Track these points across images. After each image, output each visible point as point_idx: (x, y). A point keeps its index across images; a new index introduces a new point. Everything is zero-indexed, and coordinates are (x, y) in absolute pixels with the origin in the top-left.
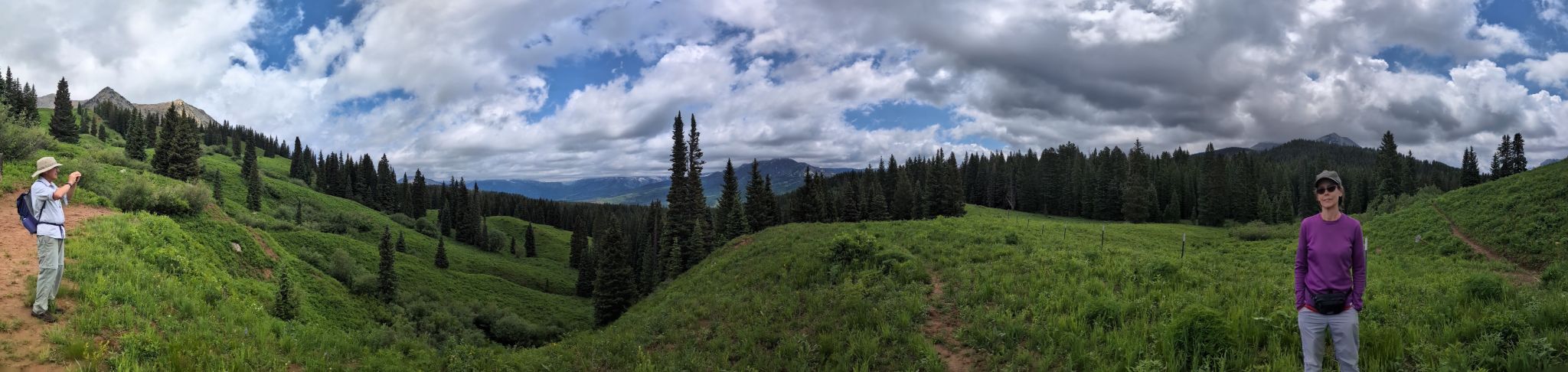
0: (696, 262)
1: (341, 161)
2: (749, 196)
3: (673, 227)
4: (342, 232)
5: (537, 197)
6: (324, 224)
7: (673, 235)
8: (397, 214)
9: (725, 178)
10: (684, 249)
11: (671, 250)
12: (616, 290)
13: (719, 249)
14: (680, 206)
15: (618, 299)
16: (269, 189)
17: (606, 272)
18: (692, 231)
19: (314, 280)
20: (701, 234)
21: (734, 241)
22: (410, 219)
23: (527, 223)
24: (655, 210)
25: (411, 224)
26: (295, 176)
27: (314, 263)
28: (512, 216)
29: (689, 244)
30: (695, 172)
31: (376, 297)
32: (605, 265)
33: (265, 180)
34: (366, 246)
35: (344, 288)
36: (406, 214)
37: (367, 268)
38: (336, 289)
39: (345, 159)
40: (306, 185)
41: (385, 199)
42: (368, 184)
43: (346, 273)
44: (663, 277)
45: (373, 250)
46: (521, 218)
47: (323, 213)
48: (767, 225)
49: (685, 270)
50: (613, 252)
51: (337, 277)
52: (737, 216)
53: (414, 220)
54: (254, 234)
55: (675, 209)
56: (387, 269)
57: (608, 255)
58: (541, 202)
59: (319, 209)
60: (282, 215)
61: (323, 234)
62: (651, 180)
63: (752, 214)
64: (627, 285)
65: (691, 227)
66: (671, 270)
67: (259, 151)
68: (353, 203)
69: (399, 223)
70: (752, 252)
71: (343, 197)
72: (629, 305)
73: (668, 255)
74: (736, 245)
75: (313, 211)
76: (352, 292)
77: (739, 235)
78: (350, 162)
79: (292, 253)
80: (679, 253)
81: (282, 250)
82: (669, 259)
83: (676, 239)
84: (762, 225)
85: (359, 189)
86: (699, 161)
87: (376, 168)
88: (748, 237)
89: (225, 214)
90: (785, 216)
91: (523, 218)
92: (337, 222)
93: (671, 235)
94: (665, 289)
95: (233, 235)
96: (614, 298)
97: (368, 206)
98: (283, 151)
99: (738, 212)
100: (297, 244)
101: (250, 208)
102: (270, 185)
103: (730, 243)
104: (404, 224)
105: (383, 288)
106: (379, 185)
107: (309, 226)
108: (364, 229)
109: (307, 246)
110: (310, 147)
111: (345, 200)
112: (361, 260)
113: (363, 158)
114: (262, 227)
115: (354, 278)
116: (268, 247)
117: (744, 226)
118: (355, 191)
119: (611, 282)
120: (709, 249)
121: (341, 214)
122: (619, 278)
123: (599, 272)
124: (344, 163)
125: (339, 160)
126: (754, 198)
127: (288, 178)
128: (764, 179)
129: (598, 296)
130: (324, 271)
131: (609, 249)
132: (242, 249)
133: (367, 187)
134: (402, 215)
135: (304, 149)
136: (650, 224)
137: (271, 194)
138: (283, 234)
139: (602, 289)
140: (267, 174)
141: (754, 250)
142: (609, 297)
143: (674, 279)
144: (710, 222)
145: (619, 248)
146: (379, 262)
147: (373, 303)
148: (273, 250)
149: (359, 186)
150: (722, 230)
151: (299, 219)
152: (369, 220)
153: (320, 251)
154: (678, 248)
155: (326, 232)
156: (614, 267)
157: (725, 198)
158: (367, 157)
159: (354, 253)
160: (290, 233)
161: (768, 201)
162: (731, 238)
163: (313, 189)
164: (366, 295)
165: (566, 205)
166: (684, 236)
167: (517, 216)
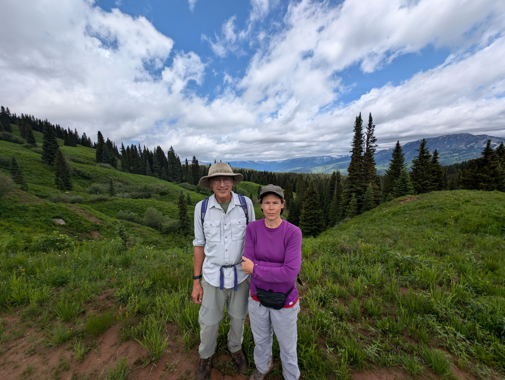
0: (368, 209)
1: (140, 150)
2: (415, 167)
3: (351, 187)
4: (148, 197)
5: (262, 170)
6: (134, 193)
7: (351, 192)
8: (184, 183)
9: (393, 155)
10: (359, 201)
11: (350, 201)
12: (313, 222)
13: (387, 202)
14: (357, 174)
15: (314, 227)
16: (78, 172)
17: (307, 211)
18: (365, 190)
19: (135, 231)
20: (373, 192)
21: (400, 198)
22: (192, 185)
23: (258, 185)
24: (336, 176)
25: (193, 189)
26: (101, 162)
27: (131, 219)
28: (249, 181)
29: (363, 198)
30: (370, 152)
31: (178, 233)
32: (307, 208)
33: (72, 165)
34: (167, 204)
35: (157, 232)
36: (189, 183)
37: (170, 217)
38: (152, 233)
39: (142, 149)
40: (113, 168)
41: (175, 174)
42: (162, 166)
43: (157, 222)
44: (344, 216)
45: (174, 206)
46: (255, 182)
47: (131, 186)
48: (432, 190)
49: (359, 213)
50: (311, 200)
51: (150, 225)
52: (404, 181)
53: (194, 186)
54: (75, 208)
55: (354, 177)
56: (184, 216)
57: (308, 202)
58: (265, 173)
59: (127, 184)
60: (96, 191)
61: (134, 200)
62: (332, 158)
63: (416, 180)
64: (319, 219)
65: (365, 188)
66: (349, 213)
67: (60, 141)
68: (153, 178)
69: (185, 188)
70: (418, 206)
71: (145, 175)
72: (320, 232)
73: (347, 204)
74: (402, 201)
75: (122, 185)
76: (162, 233)
77: (405, 195)
78: (146, 152)
79: (111, 217)
80: (356, 203)
81: (103, 216)
82: (348, 206)
83: (354, 195)
84: (426, 190)
85: (155, 169)
86: (374, 145)
87: (166, 156)
88: (413, 196)
89: (35, 197)
90: (452, 183)
91: (256, 182)
92: (143, 191)
93: (349, 192)
94: (346, 223)
95: (53, 213)
96: (312, 227)
97: (164, 179)
98: (85, 142)
99: (404, 179)
100: (114, 209)
101: (62, 189)
102: (78, 169)
103: (396, 199)
104: (188, 189)
105: (182, 227)
106: (169, 166)
107: (121, 196)
108: (163, 194)
109: (123, 210)
110: (111, 140)
111: (146, 176)
112: (165, 213)
113: (156, 148)
114: (80, 202)
115: (163, 224)
116: (90, 216)
117: (410, 189)
118: (152, 171)
119: (310, 217)
120: (377, 203)
121: (145, 186)
122: (315, 215)
123: (303, 211)
124: (142, 152)
125: (138, 150)
126: (419, 168)
127: (95, 163)
128: (431, 153)
129: (303, 225)
130: (140, 223)
131: (309, 199)
132: (66, 222)
133: (162, 168)
134: (187, 183)
135: (106, 141)
136: (332, 185)
137: (81, 176)
138: (101, 204)
139: (304, 221)
140: (73, 160)
141: (420, 205)
142: (309, 226)
143: (352, 218)
144: (379, 185)
145: (315, 198)
146: (178, 212)
147: (177, 238)
148: (97, 217)
149: (156, 167)
150: (388, 190)
151: (112, 192)
152: (166, 188)
153: (135, 212)
154: (355, 200)
155: (136, 199)
156: (312, 209)
157: (392, 169)
158: (159, 149)
159: (160, 209)
160: (107, 203)
161: (434, 171)
162: (397, 196)
163: (119, 170)
164: (172, 233)
165: (279, 175)
166: (359, 193)
167: (252, 181)
